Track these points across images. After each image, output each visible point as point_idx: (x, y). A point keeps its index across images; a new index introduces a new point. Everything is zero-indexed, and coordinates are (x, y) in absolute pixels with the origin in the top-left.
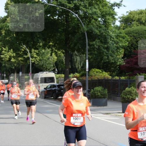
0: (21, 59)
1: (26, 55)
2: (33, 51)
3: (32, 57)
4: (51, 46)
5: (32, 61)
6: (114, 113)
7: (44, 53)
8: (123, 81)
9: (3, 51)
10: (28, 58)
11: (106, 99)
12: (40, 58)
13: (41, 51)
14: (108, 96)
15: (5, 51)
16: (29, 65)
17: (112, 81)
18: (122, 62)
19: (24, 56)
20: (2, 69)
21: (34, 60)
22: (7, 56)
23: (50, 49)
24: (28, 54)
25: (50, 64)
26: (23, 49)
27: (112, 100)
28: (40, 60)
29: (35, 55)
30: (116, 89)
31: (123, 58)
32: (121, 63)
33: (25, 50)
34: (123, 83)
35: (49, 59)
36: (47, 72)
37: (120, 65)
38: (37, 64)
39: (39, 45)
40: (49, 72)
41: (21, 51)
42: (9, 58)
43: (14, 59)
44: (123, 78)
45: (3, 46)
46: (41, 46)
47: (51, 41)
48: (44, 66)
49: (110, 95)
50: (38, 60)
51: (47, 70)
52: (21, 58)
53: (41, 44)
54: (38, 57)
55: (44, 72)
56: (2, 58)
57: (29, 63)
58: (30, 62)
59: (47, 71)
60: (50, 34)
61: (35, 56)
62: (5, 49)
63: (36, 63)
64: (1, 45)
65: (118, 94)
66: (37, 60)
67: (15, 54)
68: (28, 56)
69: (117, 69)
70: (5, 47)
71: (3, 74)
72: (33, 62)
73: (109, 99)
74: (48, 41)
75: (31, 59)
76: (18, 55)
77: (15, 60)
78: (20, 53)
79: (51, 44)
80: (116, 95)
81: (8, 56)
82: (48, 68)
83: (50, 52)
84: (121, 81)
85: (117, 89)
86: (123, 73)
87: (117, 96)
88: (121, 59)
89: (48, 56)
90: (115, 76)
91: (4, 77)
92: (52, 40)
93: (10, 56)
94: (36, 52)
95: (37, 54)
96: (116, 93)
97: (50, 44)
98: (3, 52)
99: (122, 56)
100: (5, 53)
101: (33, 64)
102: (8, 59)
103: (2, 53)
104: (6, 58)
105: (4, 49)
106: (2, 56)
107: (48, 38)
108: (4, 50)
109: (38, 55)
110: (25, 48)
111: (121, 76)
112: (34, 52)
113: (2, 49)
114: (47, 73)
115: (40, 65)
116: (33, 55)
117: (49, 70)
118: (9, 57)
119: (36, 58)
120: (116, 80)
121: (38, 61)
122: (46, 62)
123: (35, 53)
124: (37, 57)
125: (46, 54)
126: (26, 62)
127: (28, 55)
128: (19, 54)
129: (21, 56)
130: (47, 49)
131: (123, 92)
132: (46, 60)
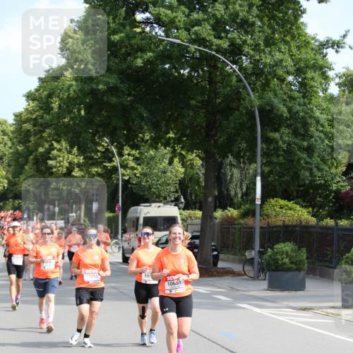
0: (97, 172)
1: (111, 160)
2: (127, 152)
3: (124, 166)
4: (172, 141)
5: (123, 175)
6: (321, 308)
7: (152, 158)
8: (345, 229)
9: (53, 150)
10: (115, 169)
11: (302, 273)
12: (143, 169)
13: (147, 152)
14: (308, 267)
15: (59, 150)
16: (118, 185)
17: (319, 230)
18: (342, 184)
19: (105, 164)
21: (128, 175)
22: (63, 161)
23: (168, 148)
24: (114, 159)
25: (169, 185)
26: (103, 146)
27: (317, 277)
28: (145, 175)
29: (130, 162)
30: (327, 250)
31: (345, 174)
32: (341, 186)
33: (107, 150)
34: (343, 234)
35: (165, 172)
36: (161, 204)
37: (338, 192)
38: (136, 184)
39: (142, 139)
40: (164, 204)
41: (98, 151)
42: (67, 168)
43: (81, 170)
44: (344, 223)
45: (55, 137)
46: (148, 140)
47: (172, 129)
48: (153, 190)
49: (312, 264)
50: (138, 175)
51: (161, 199)
52: (96, 169)
53: (147, 137)
54: (139, 167)
55: (153, 205)
56: (51, 168)
57: (115, 182)
58: (118, 179)
59: (160, 202)
60: (169, 113)
61: (132, 164)
62: (59, 147)
63: (134, 182)
64: (49, 137)
65: (331, 262)
66: (135, 174)
67: (83, 159)
68: (115, 164)
69: (330, 201)
70: (58, 142)
72: (126, 178)
73: (310, 274)
74: (163, 129)
75: (121, 171)
76: (90, 162)
77: (82, 173)
78: (95, 157)
79: (171, 135)
80: (327, 264)
81: (65, 162)
82: (164, 195)
83: (168, 156)
84: (339, 229)
85: (329, 248)
86: (345, 211)
87: (330, 265)
88: (339, 177)
89: (163, 164)
90: (327, 218)
92: (173, 126)
93: (70, 163)
94: (133, 156)
95: (136, 159)
96: (326, 259)
97: (169, 137)
98: (55, 152)
99: (344, 169)
100: (60, 156)
101: (126, 183)
102: (65, 170)
103: (51, 155)
104: (60, 166)
105: (55, 145)
106: (50, 162)
107: (164, 122)
108: (56, 148)
109: (139, 162)
110: (106, 145)
111: (341, 219)
112: (129, 155)
113: (52, 145)
114: (159, 206)
115: (145, 186)
116: (125, 163)
117: (165, 198)
118: (67, 164)
119: (133, 168)
120: (327, 228)
121: (138, 178)
122: (158, 181)
123: (131, 158)
124: (136, 166)
125: (159, 160)
126: (110, 178)
127: (114, 161)
128: (92, 158)
129: (96, 164)
130: (162, 148)
131: (344, 257)
132: (159, 174)
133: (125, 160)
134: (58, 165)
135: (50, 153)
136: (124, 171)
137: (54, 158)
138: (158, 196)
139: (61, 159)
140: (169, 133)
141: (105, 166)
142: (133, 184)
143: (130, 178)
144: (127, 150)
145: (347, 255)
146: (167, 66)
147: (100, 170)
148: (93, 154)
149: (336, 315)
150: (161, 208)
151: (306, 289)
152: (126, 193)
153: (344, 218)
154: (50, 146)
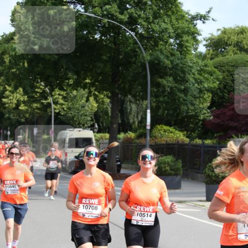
0: (36, 107)
1: (46, 99)
2: (58, 93)
3: (56, 103)
4: (88, 85)
5: (55, 109)
6: (192, 201)
7: (75, 97)
8: (208, 146)
9: (6, 91)
10: (49, 105)
11: (179, 177)
12: (68, 104)
13: (71, 93)
14: (183, 172)
15: (10, 91)
16: (51, 116)
17: (191, 147)
18: (207, 115)
19: (42, 101)
20: (4, 122)
21: (58, 109)
22: (12, 100)
23: (86, 90)
24: (48, 98)
25: (86, 115)
26: (41, 88)
27: (190, 180)
28: (69, 109)
29: (60, 100)
30: (197, 161)
31: (209, 108)
32: (207, 117)
33: (44, 91)
34: (208, 150)
35: (83, 107)
36: (81, 129)
37: (204, 120)
39: (68, 83)
40: (84, 129)
41: (37, 92)
42: (15, 104)
43: (26, 105)
44: (208, 142)
45: (7, 82)
46: (71, 85)
47: (88, 77)
48: (75, 119)
49: (186, 170)
50: (65, 109)
51: (81, 125)
52: (36, 105)
53: (71, 82)
54: (66, 103)
55: (76, 129)
56: (5, 104)
57: (49, 114)
58: (51, 112)
59: (80, 127)
60: (87, 65)
61: (61, 101)
62: (10, 89)
63: (62, 114)
64: (3, 82)
65: (199, 169)
66: (63, 108)
67: (28, 97)
68: (49, 101)
69: (199, 127)
70: (9, 86)
71: (5, 132)
72: (57, 111)
73: (184, 178)
74: (83, 77)
75: (53, 106)
76: (32, 100)
77: (26, 108)
78: (36, 96)
79: (88, 81)
80: (196, 171)
81: (14, 100)
82: (82, 123)
83: (86, 95)
84: (205, 147)
85: (198, 160)
86: (209, 134)
87: (199, 172)
88: (205, 110)
89: (83, 101)
90: (196, 139)
91: (7, 135)
92: (89, 74)
93: (18, 101)
94: (62, 95)
95: (64, 98)
96: (196, 167)
97: (86, 82)
98: (7, 93)
99: (209, 104)
101: (57, 114)
102: (14, 106)
103: (4, 95)
104: (11, 103)
105: (8, 87)
106: (4, 100)
107: (83, 72)
108: (8, 90)
109: (66, 100)
110: (43, 88)
111: (206, 139)
112: (59, 95)
113: (5, 88)
114: (80, 131)
115: (69, 117)
116: (56, 100)
117: (84, 125)
118: (16, 102)
119: (62, 104)
120: (197, 146)
121: (65, 111)
122: (78, 113)
123: (61, 97)
124: (64, 103)
125: (80, 98)
126: (46, 111)
128: (33, 97)
129: (36, 101)
130: (82, 89)
131: (208, 166)
132: (80, 108)
133: (56, 98)
134: (9, 102)
135: (4, 93)
136: (55, 107)
137: (7, 97)
138: (79, 124)
139: (11, 97)
140: (86, 79)
141: (42, 103)
142: (62, 115)
143: (60, 111)
144: (57, 91)
145: (209, 164)
146: (85, 32)
147: (38, 105)
148: (34, 95)
149: (202, 206)
150: (81, 132)
151: (182, 188)
152: (57, 122)
153: (208, 139)
154: (4, 88)
